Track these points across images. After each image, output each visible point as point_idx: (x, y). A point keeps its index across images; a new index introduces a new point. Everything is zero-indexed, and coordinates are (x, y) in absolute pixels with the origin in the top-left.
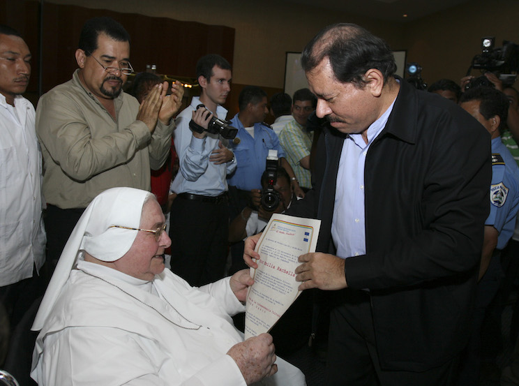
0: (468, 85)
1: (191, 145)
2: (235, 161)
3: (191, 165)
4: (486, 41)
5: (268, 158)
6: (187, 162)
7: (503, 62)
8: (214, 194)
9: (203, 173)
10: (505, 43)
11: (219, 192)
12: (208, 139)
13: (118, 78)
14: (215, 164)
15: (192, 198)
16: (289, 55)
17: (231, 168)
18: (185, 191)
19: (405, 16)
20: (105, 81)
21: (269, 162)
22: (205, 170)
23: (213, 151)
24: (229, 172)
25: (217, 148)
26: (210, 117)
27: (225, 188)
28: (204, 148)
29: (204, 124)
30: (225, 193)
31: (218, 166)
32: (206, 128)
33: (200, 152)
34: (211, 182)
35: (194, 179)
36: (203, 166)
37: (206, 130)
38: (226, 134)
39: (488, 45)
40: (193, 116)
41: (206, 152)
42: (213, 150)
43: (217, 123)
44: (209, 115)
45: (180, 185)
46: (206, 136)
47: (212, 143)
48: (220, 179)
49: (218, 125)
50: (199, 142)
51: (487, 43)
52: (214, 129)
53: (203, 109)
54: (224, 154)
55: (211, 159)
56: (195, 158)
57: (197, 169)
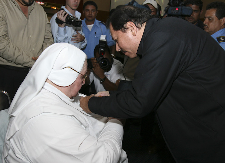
1: (58, 31)
5: (101, 40)
6: (57, 40)
14: (74, 43)
21: (102, 42)
23: (73, 36)
24: (82, 47)
26: (66, 15)
28: (65, 33)
29: (63, 19)
31: (76, 43)
32: (64, 21)
33: (63, 35)
37: (65, 23)
43: (70, 18)
44: (65, 14)
46: (65, 26)
50: (62, 29)
52: (69, 21)
53: (62, 11)
54: (79, 37)
55: (72, 40)
56: (61, 38)
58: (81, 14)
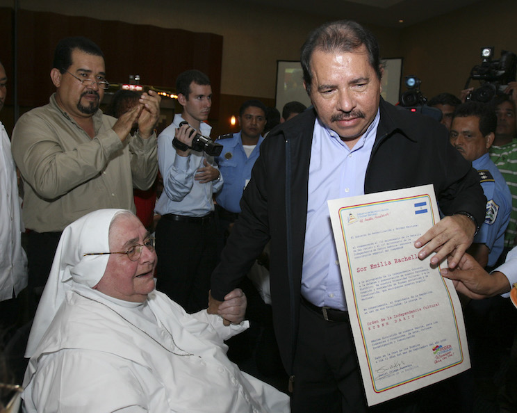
0: (468, 96)
1: (175, 164)
2: (222, 179)
3: (176, 184)
4: (485, 51)
6: (171, 181)
7: (504, 72)
8: (199, 214)
9: (188, 193)
10: (504, 53)
11: (205, 212)
12: (192, 157)
13: (96, 92)
14: (201, 183)
15: (177, 219)
16: (281, 64)
17: (217, 186)
18: (170, 212)
19: (401, 21)
20: (82, 96)
22: (191, 189)
23: (198, 170)
24: (215, 191)
25: (202, 166)
26: (194, 134)
27: (211, 207)
28: (188, 167)
29: (188, 141)
30: (211, 213)
31: (204, 184)
32: (190, 145)
33: (185, 171)
34: (197, 202)
35: (179, 199)
36: (188, 185)
37: (190, 148)
38: (211, 151)
39: (487, 55)
40: (176, 134)
41: (190, 171)
42: (198, 168)
43: (201, 140)
44: (192, 132)
45: (164, 206)
46: (190, 154)
47: (197, 160)
48: (206, 198)
49: (202, 142)
50: (183, 160)
51: (486, 53)
52: (198, 146)
53: (186, 126)
54: (209, 172)
55: (197, 178)
56: (180, 177)
57: (182, 188)
58: (211, 128)
